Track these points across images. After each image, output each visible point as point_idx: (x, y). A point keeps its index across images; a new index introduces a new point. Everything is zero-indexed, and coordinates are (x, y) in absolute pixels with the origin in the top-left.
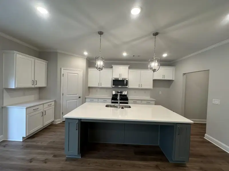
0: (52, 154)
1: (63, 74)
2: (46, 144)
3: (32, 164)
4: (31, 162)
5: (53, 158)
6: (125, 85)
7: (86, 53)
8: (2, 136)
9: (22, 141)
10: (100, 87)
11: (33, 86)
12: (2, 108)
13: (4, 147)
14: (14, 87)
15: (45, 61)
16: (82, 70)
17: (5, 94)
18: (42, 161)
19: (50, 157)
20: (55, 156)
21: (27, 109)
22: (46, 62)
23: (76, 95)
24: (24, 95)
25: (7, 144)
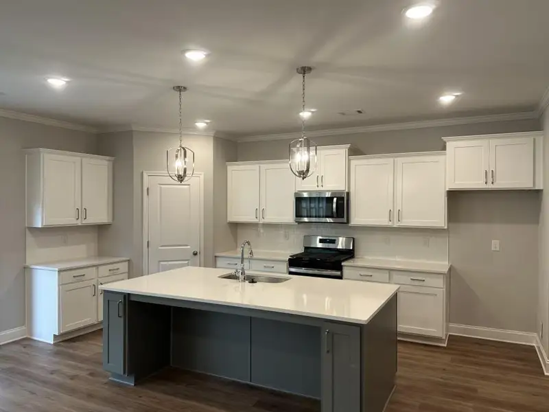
0: (88, 370)
1: (148, 189)
2: (87, 355)
3: (54, 376)
4: (52, 374)
5: (87, 376)
6: (335, 215)
7: (201, 125)
8: (24, 328)
9: (52, 343)
10: (262, 221)
11: (79, 223)
12: (24, 268)
13: (24, 347)
14: (40, 226)
15: (108, 158)
16: (203, 173)
17: (30, 239)
18: (68, 376)
19: (83, 374)
20: (91, 374)
21: (61, 273)
22: (109, 160)
23: (187, 246)
24: (65, 243)
25: (29, 345)
